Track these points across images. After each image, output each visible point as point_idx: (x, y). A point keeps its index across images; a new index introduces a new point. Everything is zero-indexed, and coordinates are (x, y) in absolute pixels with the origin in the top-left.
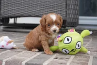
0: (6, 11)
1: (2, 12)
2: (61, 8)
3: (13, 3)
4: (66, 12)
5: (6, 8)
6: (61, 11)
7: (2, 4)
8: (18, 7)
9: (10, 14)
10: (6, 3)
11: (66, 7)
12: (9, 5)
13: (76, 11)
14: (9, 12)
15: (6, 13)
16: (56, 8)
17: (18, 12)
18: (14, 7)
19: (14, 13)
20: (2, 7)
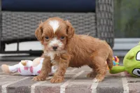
0: (9, 30)
1: (4, 32)
2: (88, 24)
3: (19, 20)
4: (96, 29)
5: (9, 27)
6: (89, 28)
7: (3, 21)
8: (27, 25)
9: (15, 35)
10: (9, 20)
11: (96, 23)
12: (14, 22)
13: (111, 28)
14: (15, 32)
15: (9, 34)
16: (81, 24)
17: (27, 32)
18: (22, 25)
19: (21, 34)
20: (3, 25)
